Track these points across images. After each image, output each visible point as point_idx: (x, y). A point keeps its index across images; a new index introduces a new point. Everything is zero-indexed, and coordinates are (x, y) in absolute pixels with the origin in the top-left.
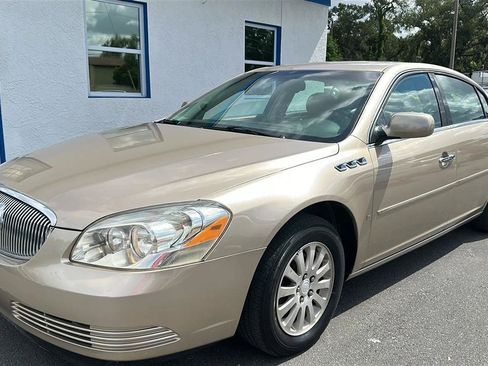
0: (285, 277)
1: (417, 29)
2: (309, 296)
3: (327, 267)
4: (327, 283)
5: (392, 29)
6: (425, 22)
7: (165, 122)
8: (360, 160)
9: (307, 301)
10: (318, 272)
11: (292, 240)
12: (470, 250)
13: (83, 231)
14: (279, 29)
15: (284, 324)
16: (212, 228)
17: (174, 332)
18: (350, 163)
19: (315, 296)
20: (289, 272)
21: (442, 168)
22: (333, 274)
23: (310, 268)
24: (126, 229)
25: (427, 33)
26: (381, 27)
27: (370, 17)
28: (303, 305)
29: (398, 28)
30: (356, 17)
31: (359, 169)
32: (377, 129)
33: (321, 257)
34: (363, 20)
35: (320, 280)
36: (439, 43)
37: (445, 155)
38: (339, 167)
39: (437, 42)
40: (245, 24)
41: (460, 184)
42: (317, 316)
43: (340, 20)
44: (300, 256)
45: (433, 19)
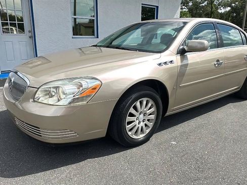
0: (130, 113)
1: (229, 8)
2: (143, 122)
3: (152, 110)
4: (153, 117)
5: (217, 8)
6: (233, 5)
7: (94, 46)
8: (171, 62)
9: (142, 124)
10: (148, 112)
11: (134, 96)
12: (232, 107)
13: (38, 88)
14: (157, 7)
15: (130, 133)
16: (92, 89)
17: (75, 133)
18: (166, 63)
19: (146, 122)
20: (132, 110)
21: (216, 67)
22: (156, 113)
23: (143, 110)
24: (57, 88)
25: (234, 10)
26: (212, 8)
27: (207, 3)
28: (140, 126)
29: (220, 8)
30: (200, 3)
31: (170, 65)
32: (181, 47)
33: (150, 105)
34: (203, 5)
35: (149, 115)
36: (239, 14)
37: (218, 61)
38: (160, 64)
39: (238, 14)
40: (141, 5)
41: (226, 75)
42: (148, 131)
43: (193, 5)
44: (138, 104)
45: (237, 3)
